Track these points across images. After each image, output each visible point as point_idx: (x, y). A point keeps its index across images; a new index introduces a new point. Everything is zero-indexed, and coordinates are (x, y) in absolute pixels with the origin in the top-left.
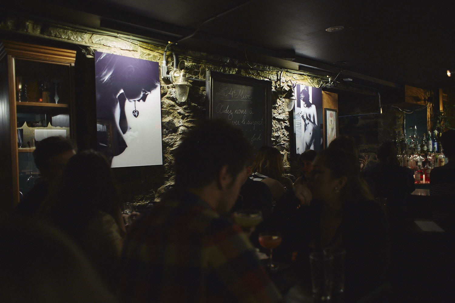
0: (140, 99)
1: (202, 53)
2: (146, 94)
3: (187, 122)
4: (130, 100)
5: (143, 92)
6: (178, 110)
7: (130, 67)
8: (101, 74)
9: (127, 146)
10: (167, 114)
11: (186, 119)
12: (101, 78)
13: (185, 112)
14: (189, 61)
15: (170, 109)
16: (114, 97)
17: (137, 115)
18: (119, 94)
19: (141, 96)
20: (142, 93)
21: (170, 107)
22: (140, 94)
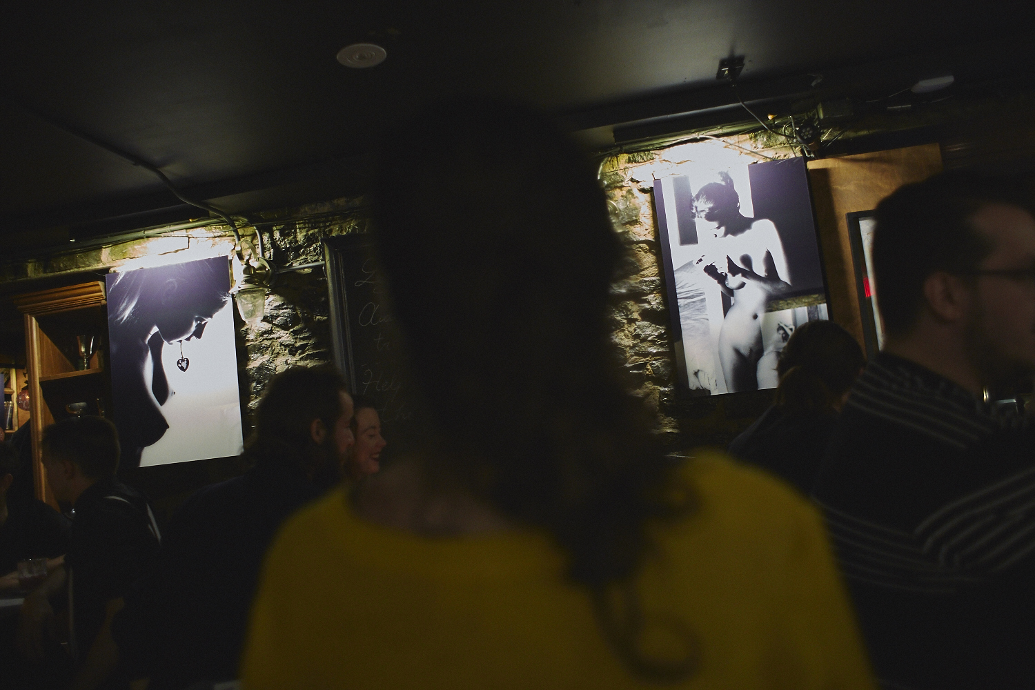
0: (191, 336)
1: (335, 202)
2: (203, 323)
3: (301, 359)
4: (171, 342)
5: (196, 321)
6: (280, 338)
7: (169, 283)
8: (118, 310)
9: (168, 427)
10: (258, 350)
11: (300, 354)
12: (117, 317)
13: (296, 338)
14: (300, 229)
15: (264, 339)
16: (141, 342)
17: (185, 366)
18: (150, 336)
19: (193, 328)
20: (194, 324)
21: (262, 335)
22: (191, 325)
